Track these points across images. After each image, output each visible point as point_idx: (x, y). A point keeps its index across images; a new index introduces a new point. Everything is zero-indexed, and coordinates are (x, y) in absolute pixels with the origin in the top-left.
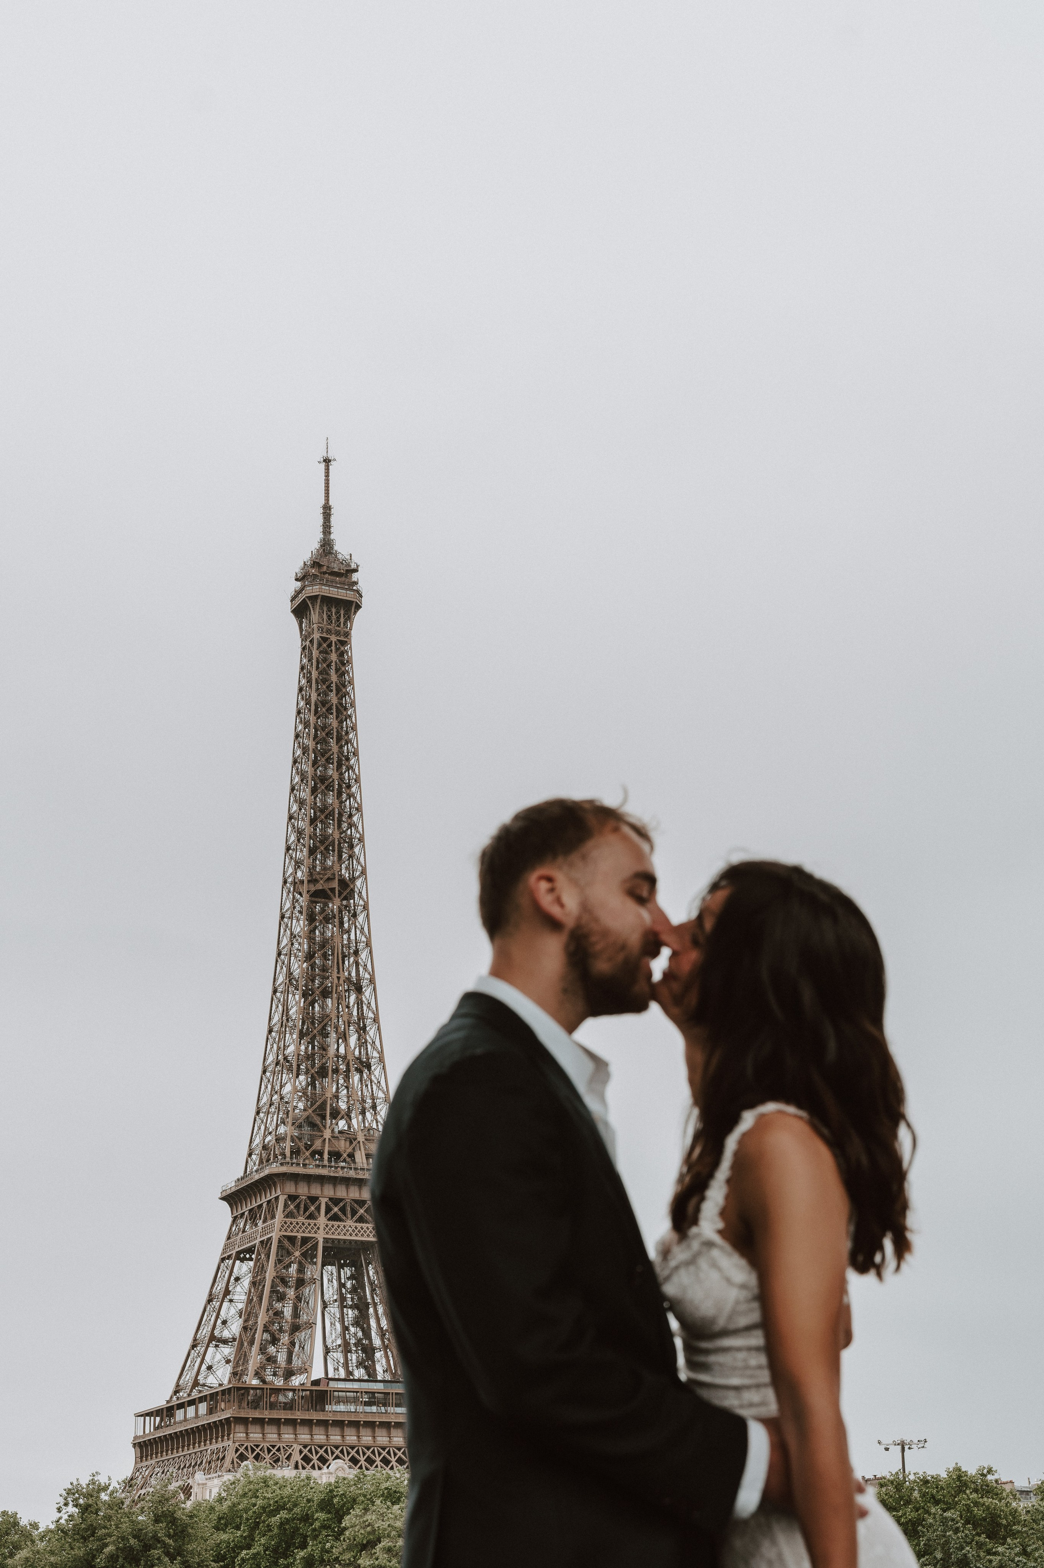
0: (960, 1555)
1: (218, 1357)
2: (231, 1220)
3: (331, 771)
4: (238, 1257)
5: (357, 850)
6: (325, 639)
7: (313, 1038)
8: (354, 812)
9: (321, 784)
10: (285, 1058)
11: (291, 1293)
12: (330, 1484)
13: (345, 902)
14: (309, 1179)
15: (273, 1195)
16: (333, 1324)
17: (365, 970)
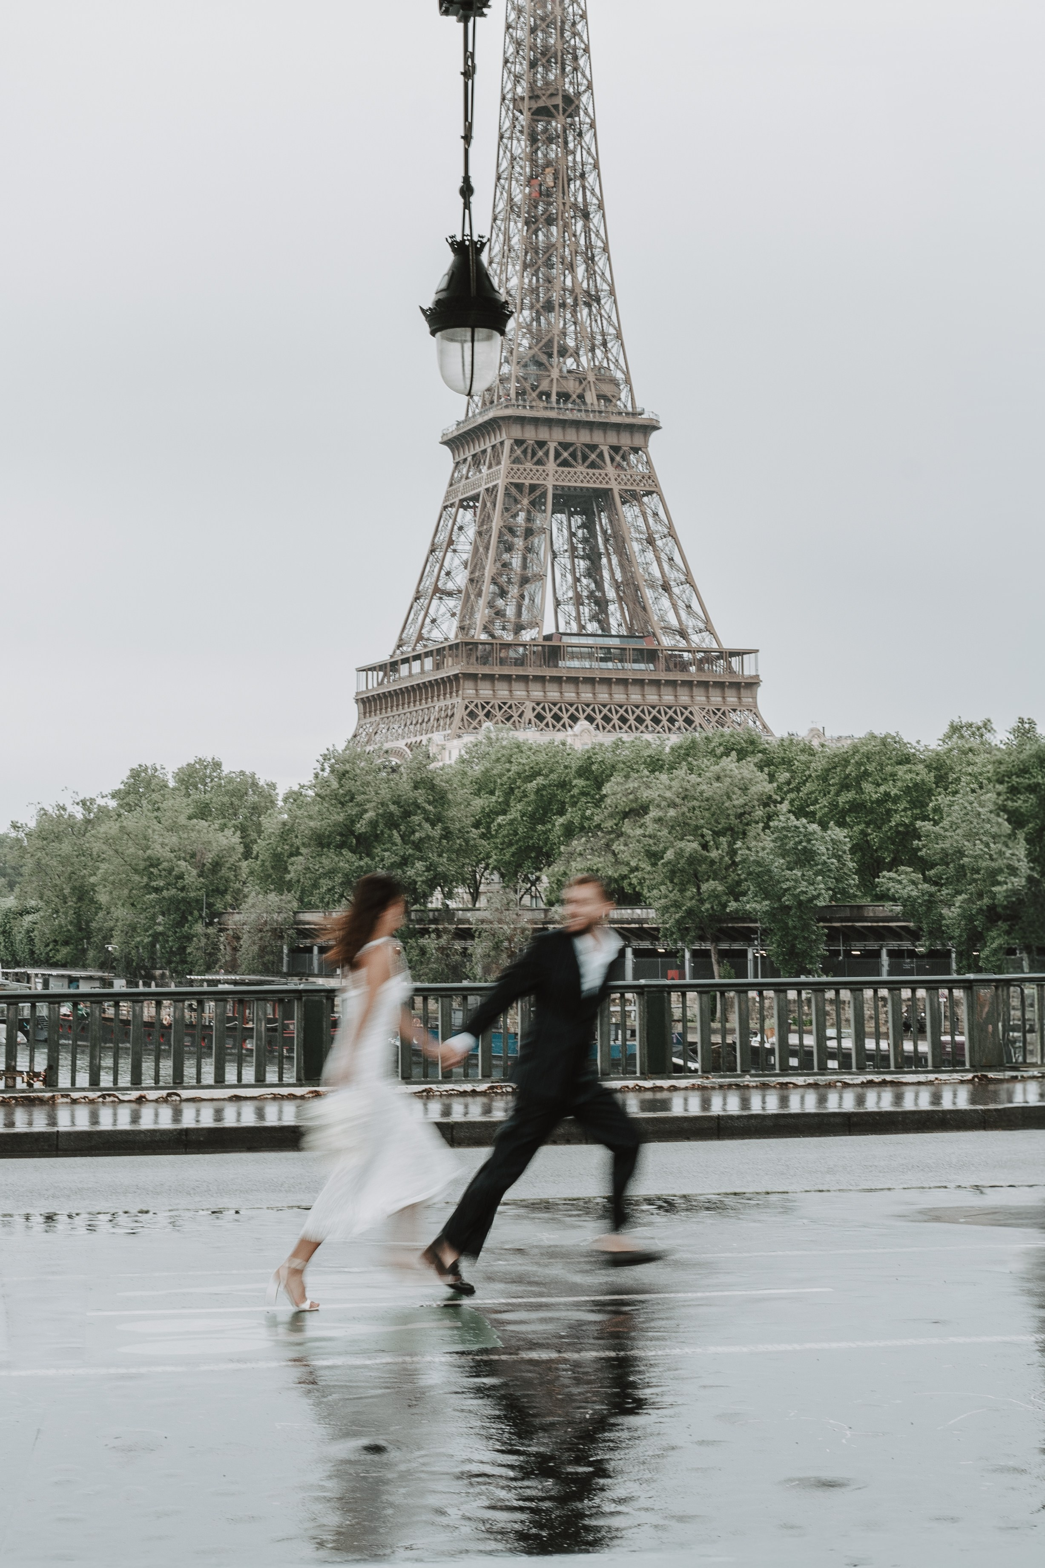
1: (444, 609)
2: (452, 465)
4: (461, 506)
5: (582, 62)
7: (538, 270)
8: (578, 18)
11: (519, 543)
12: (588, 751)
13: (569, 120)
14: (536, 422)
15: (499, 440)
16: (564, 576)
17: (593, 193)
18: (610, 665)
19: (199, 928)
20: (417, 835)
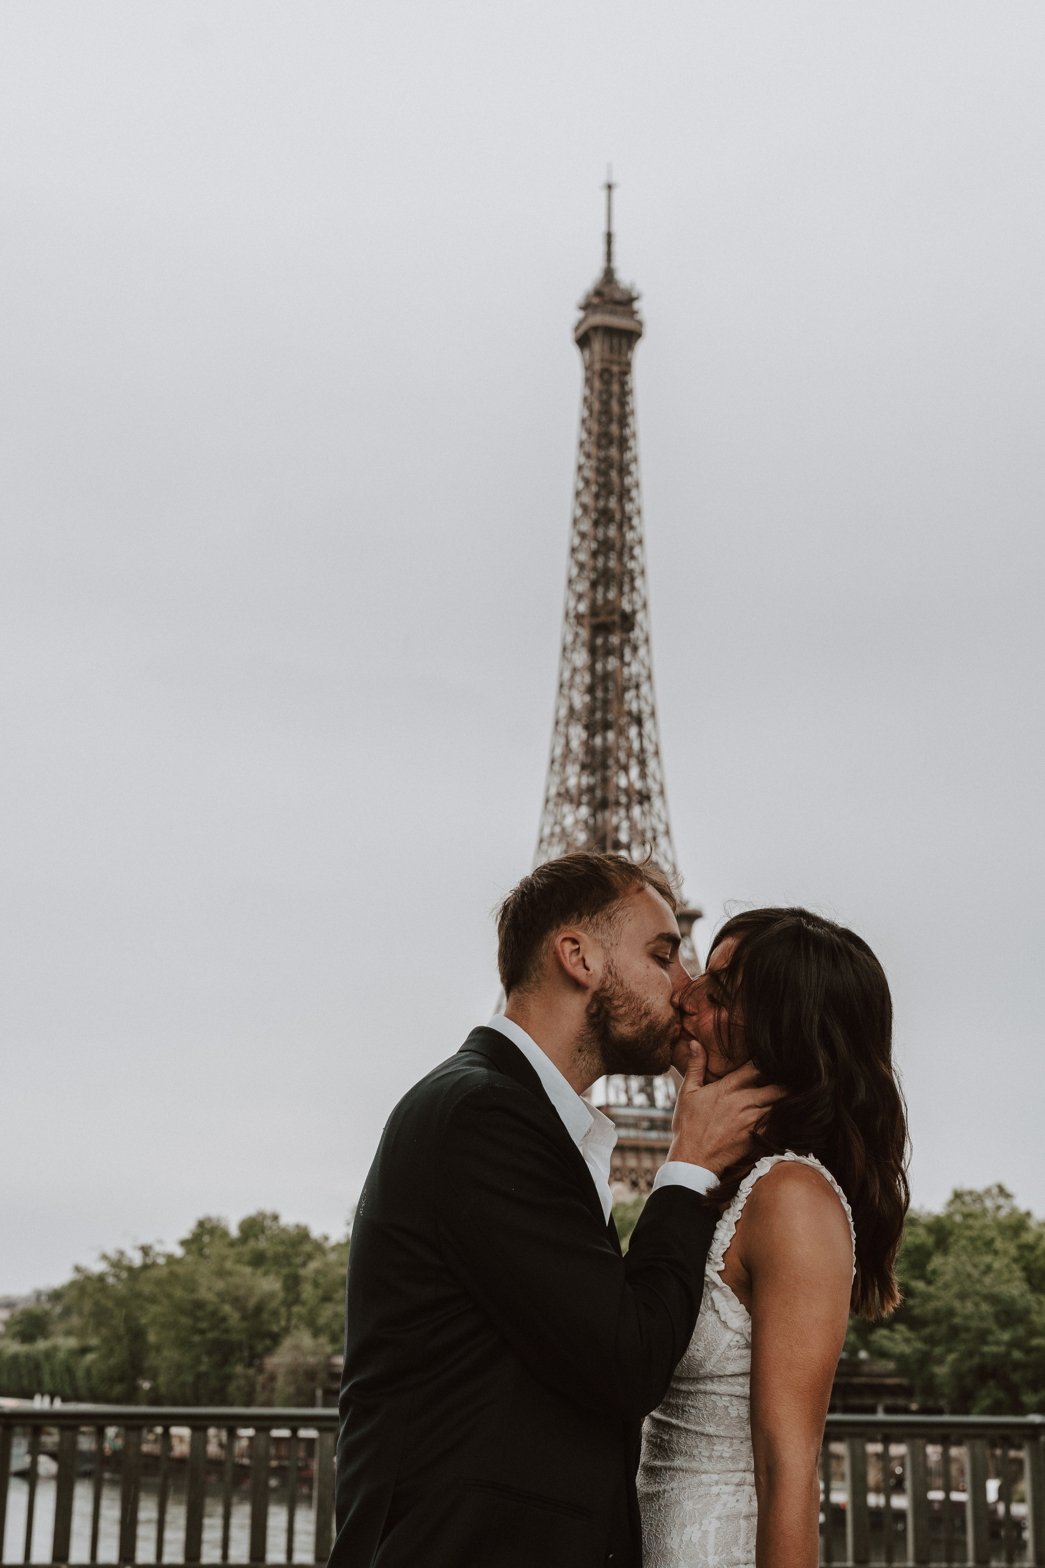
3: (613, 503)
5: (637, 583)
6: (606, 369)
7: (594, 770)
8: (635, 544)
9: (604, 517)
10: (567, 790)
13: (625, 636)
17: (646, 703)
18: (652, 1134)
19: (239, 1369)
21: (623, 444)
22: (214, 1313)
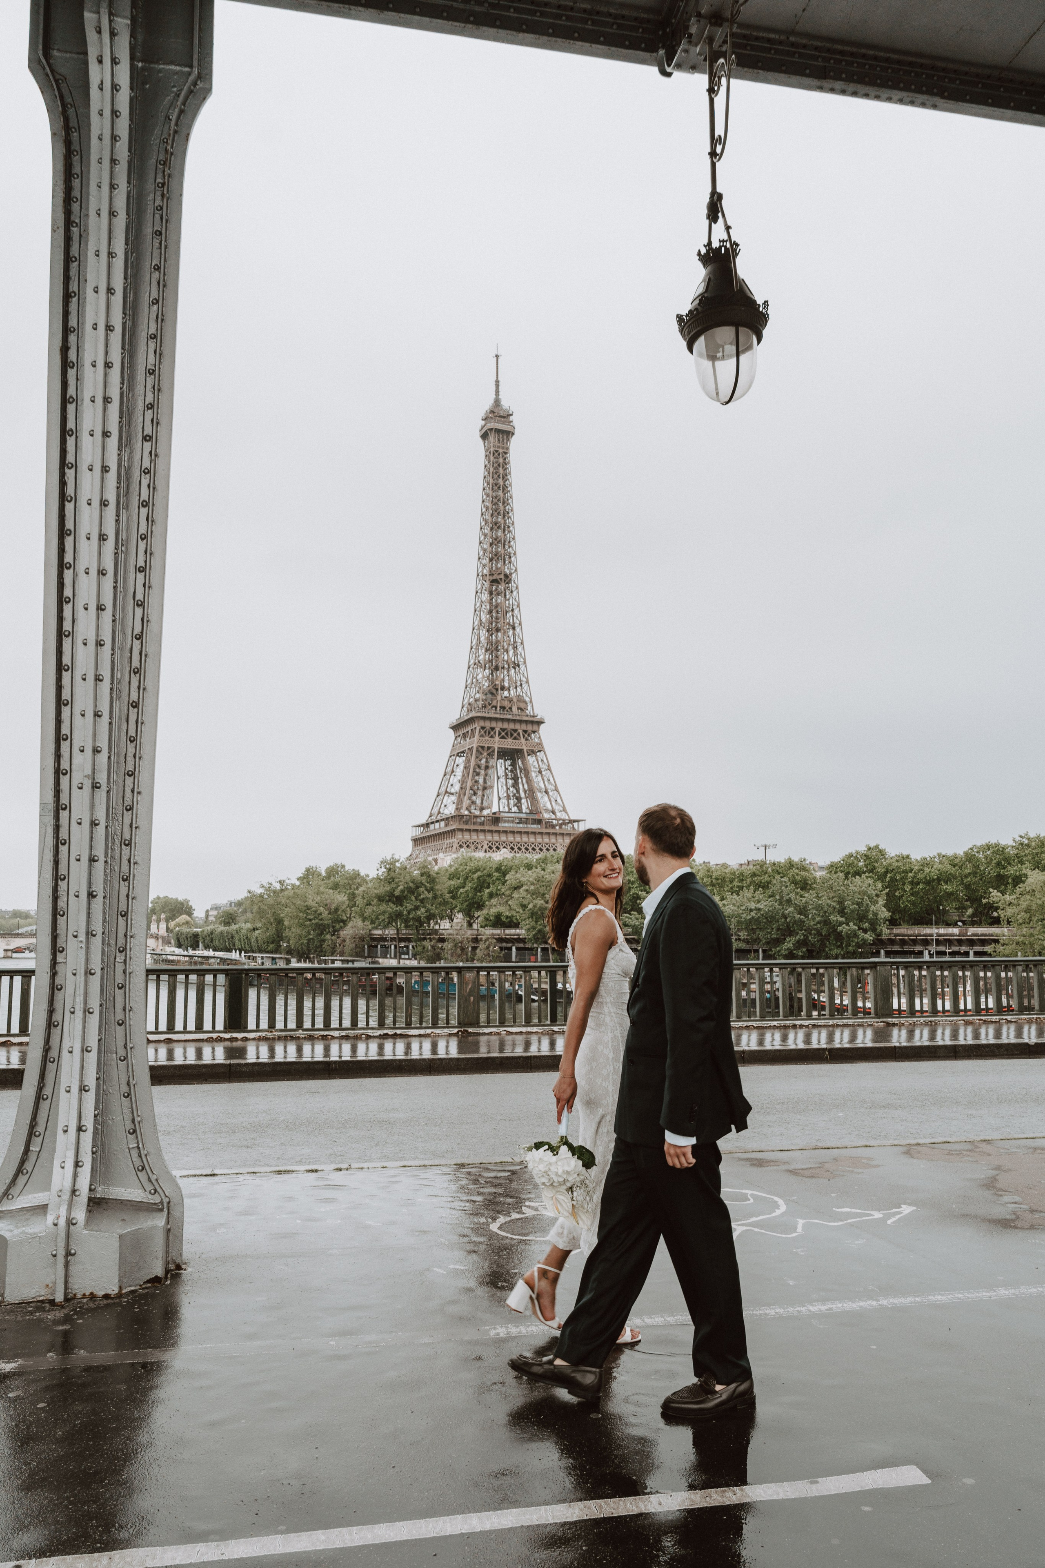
0: (787, 897)
1: (449, 801)
2: (454, 738)
3: (500, 519)
4: (458, 755)
5: (513, 559)
6: (497, 451)
7: (492, 652)
8: (511, 540)
9: (495, 526)
10: (479, 662)
11: (483, 772)
12: (501, 860)
13: (507, 585)
14: (491, 719)
15: (474, 727)
16: (502, 787)
17: (517, 618)
18: (521, 825)
19: (328, 937)
20: (422, 896)
21: (505, 489)
22: (316, 912)
